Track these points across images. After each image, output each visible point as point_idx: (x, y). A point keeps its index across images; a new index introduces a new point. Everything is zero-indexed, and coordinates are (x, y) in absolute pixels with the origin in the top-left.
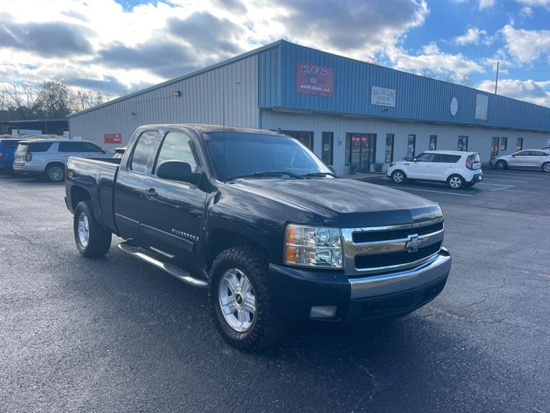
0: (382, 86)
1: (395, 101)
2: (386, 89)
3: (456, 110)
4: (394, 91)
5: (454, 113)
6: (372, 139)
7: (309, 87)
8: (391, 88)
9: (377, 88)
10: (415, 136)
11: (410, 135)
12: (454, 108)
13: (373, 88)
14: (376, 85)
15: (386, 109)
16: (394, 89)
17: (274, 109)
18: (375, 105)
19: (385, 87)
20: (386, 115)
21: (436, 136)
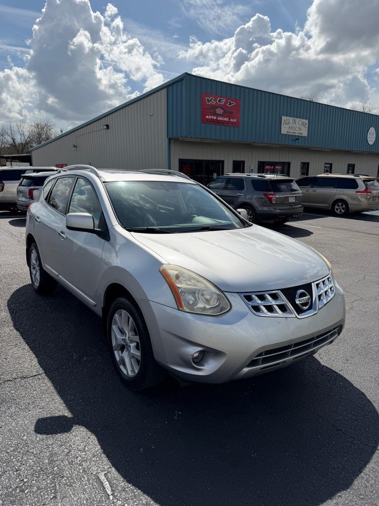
0: (293, 117)
1: (307, 131)
2: (298, 120)
3: (374, 140)
4: (307, 121)
5: (371, 143)
6: (286, 168)
7: (215, 118)
8: (303, 118)
9: (288, 118)
10: (331, 165)
11: (326, 164)
12: (371, 138)
13: (284, 118)
14: (287, 116)
15: (297, 138)
16: (306, 119)
17: (180, 139)
18: (285, 135)
19: (297, 117)
20: (297, 143)
21: (354, 165)
